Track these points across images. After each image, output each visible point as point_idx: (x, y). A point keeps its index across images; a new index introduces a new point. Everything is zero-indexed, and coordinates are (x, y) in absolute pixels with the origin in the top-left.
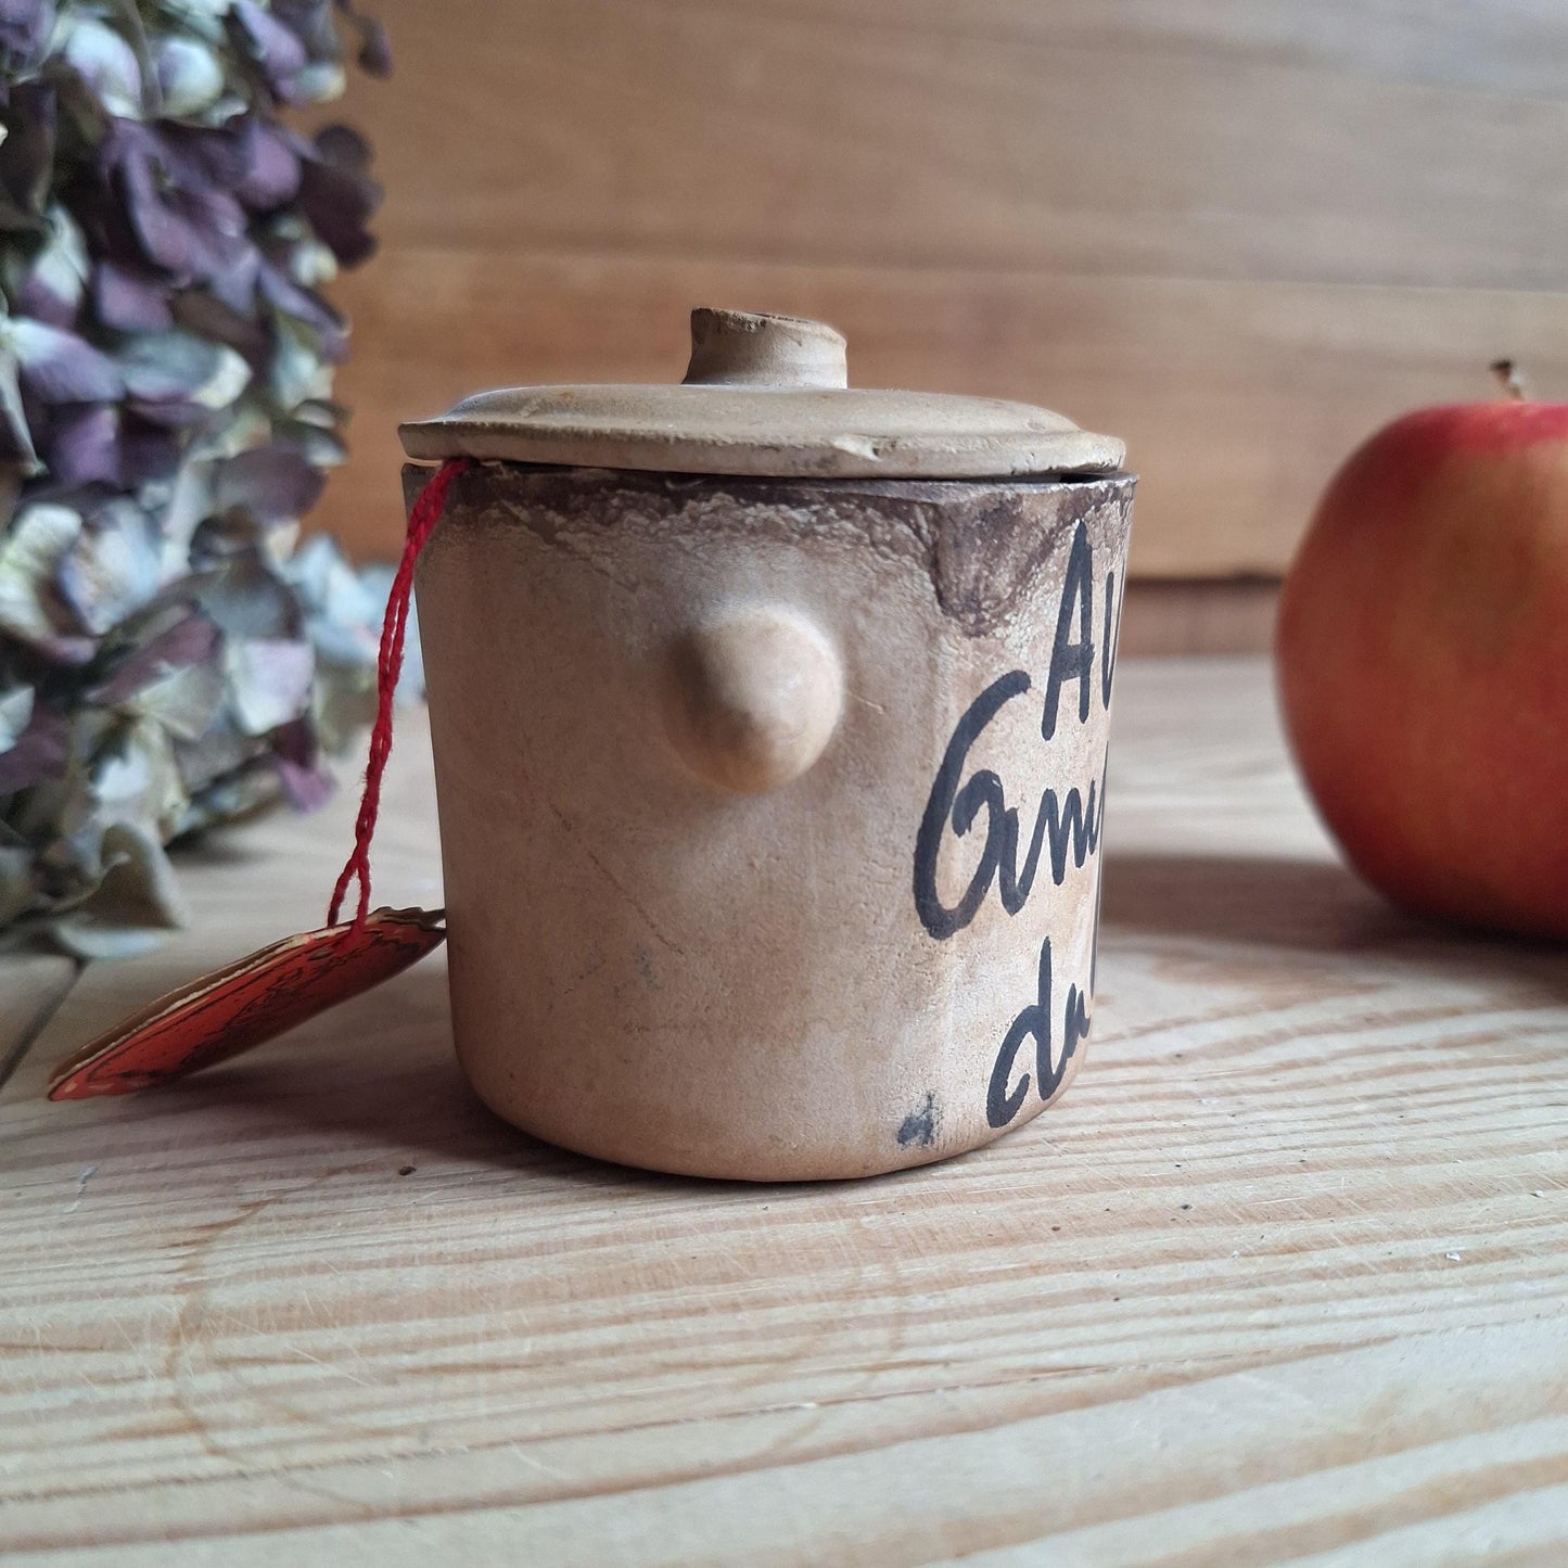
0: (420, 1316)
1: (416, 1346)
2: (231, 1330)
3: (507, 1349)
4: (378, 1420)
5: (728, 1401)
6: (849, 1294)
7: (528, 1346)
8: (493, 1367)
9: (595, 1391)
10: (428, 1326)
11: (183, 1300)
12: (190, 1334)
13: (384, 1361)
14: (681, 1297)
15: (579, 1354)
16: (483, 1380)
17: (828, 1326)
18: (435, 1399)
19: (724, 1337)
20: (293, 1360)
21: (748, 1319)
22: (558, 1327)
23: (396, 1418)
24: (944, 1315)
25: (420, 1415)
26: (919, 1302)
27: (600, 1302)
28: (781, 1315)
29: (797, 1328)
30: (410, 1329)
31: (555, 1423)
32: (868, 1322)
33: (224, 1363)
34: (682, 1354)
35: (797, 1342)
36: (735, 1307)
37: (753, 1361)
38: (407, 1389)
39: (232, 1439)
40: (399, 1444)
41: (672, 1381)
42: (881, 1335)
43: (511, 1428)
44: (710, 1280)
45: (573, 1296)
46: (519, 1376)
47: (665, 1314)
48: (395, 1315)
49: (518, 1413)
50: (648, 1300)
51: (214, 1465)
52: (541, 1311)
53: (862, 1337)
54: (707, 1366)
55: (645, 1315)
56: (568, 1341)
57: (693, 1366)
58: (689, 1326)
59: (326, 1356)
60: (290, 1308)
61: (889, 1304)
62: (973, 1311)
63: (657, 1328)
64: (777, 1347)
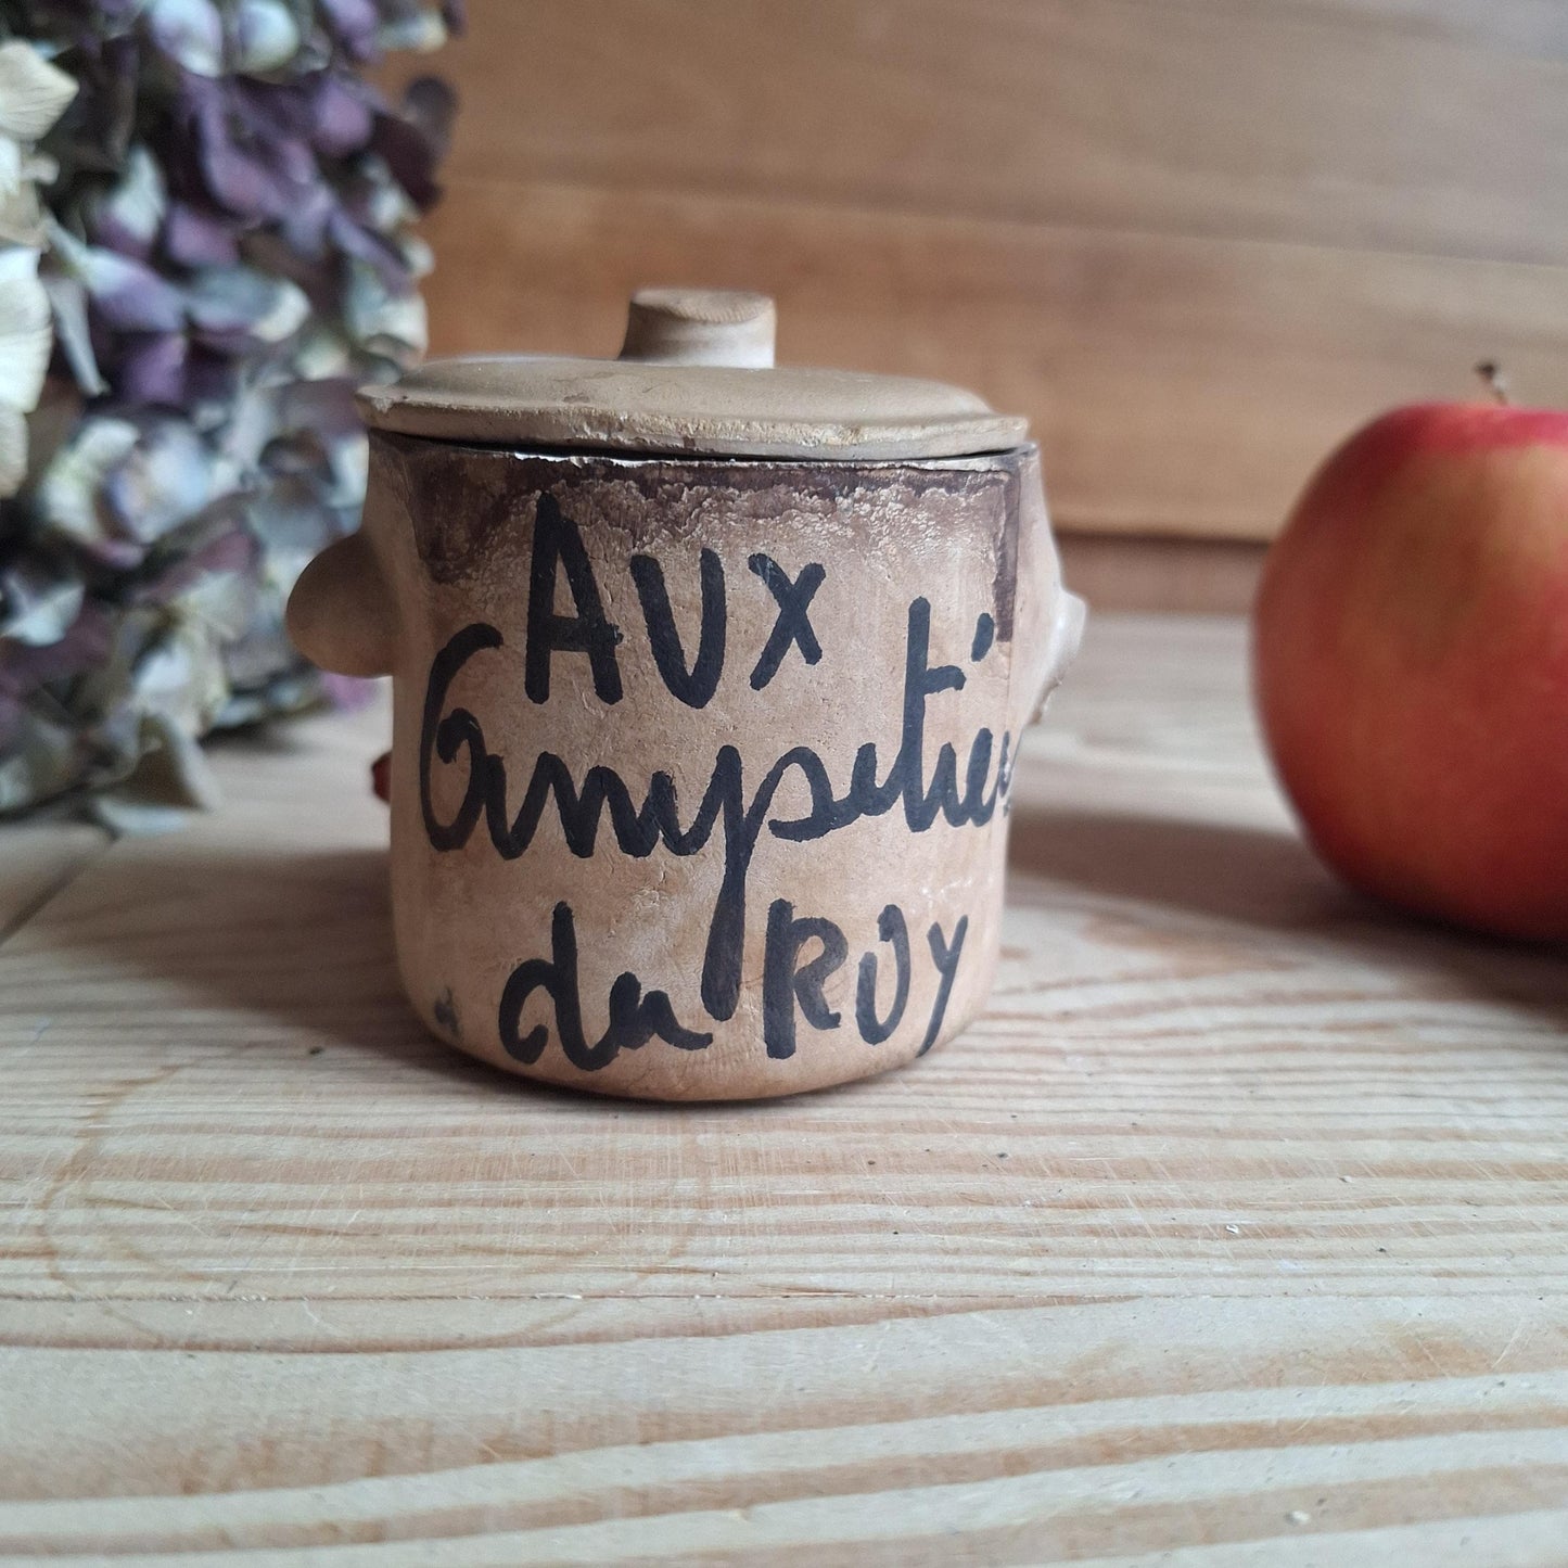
0: (273, 1180)
1: (258, 1205)
2: (111, 1174)
3: (334, 1218)
4: (200, 1266)
5: (505, 1284)
6: (657, 1202)
7: (354, 1217)
8: (317, 1232)
9: (394, 1263)
10: (275, 1190)
11: (77, 1144)
12: (75, 1174)
13: (226, 1216)
14: (503, 1190)
15: (394, 1229)
16: (303, 1242)
17: (623, 1228)
18: (256, 1255)
19: (525, 1228)
20: (151, 1206)
21: (556, 1215)
22: (387, 1204)
23: (216, 1266)
24: (730, 1230)
25: (237, 1266)
26: (717, 1217)
27: (434, 1183)
28: (587, 1215)
30: (259, 1193)
31: (349, 1286)
32: (659, 1229)
33: (92, 1202)
34: (483, 1240)
35: (589, 1240)
36: (550, 1202)
37: (543, 1252)
38: (236, 1242)
39: (74, 1266)
40: (209, 1288)
41: (466, 1262)
42: (667, 1242)
43: (310, 1286)
44: (538, 1177)
45: (412, 1177)
46: (337, 1242)
47: (485, 1202)
49: (320, 1275)
50: (476, 1189)
51: (52, 1287)
52: (378, 1188)
53: (649, 1242)
54: (502, 1252)
55: (467, 1201)
56: (390, 1217)
57: (489, 1251)
58: (501, 1215)
59: (179, 1206)
61: (688, 1213)
63: (472, 1214)
64: (570, 1242)
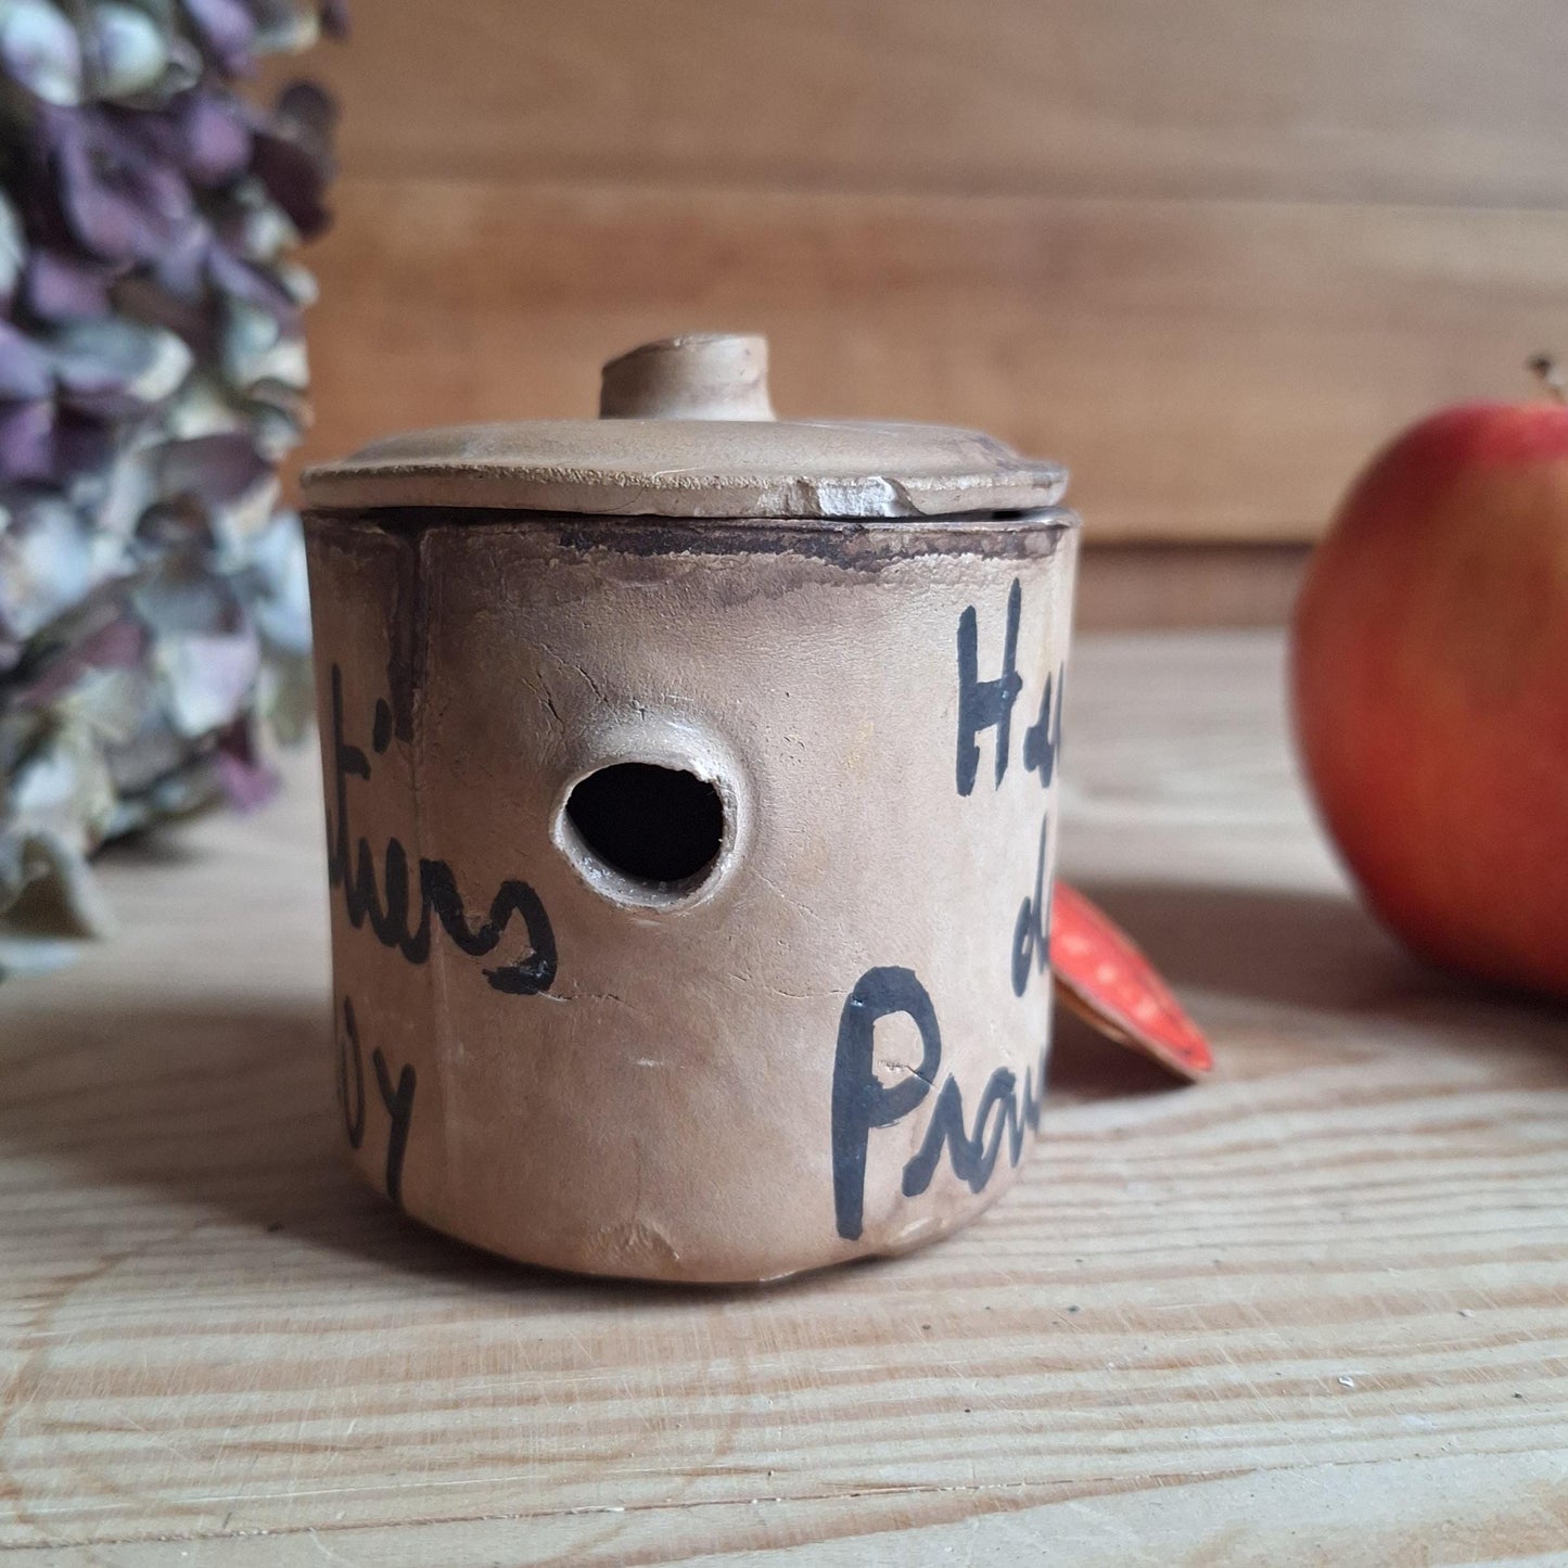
0: (252, 1388)
1: (240, 1420)
2: (66, 1393)
3: (328, 1430)
4: (187, 1497)
5: (536, 1500)
6: (691, 1390)
7: (350, 1428)
8: (311, 1448)
9: (406, 1481)
10: (256, 1400)
11: (24, 1357)
12: (25, 1394)
13: (206, 1435)
14: (514, 1385)
15: (399, 1440)
16: (298, 1461)
17: (658, 1424)
18: (247, 1479)
19: (548, 1430)
20: (118, 1428)
21: (579, 1412)
22: (386, 1409)
23: (205, 1497)
24: (780, 1419)
25: (228, 1495)
26: (761, 1403)
27: (434, 1383)
28: (614, 1409)
29: (629, 1424)
30: (237, 1402)
31: (359, 1512)
32: (699, 1423)
33: (51, 1427)
34: (501, 1447)
35: (620, 1441)
36: (570, 1398)
37: (573, 1457)
38: (222, 1466)
39: (43, 1507)
40: (201, 1523)
41: (486, 1475)
42: (711, 1438)
43: (315, 1514)
44: (550, 1367)
45: (408, 1376)
46: (336, 1459)
47: (496, 1401)
48: (227, 1385)
49: (325, 1499)
50: (482, 1385)
51: (22, 1533)
52: (371, 1391)
53: (690, 1438)
54: (525, 1460)
55: (475, 1401)
56: (392, 1424)
57: (511, 1460)
58: (517, 1416)
59: (151, 1426)
60: (127, 1372)
61: (728, 1403)
62: (815, 1416)
63: (483, 1416)
64: (601, 1444)
